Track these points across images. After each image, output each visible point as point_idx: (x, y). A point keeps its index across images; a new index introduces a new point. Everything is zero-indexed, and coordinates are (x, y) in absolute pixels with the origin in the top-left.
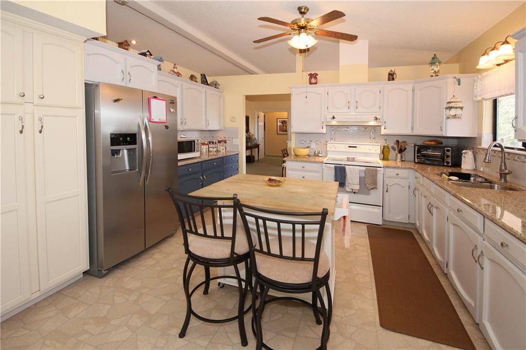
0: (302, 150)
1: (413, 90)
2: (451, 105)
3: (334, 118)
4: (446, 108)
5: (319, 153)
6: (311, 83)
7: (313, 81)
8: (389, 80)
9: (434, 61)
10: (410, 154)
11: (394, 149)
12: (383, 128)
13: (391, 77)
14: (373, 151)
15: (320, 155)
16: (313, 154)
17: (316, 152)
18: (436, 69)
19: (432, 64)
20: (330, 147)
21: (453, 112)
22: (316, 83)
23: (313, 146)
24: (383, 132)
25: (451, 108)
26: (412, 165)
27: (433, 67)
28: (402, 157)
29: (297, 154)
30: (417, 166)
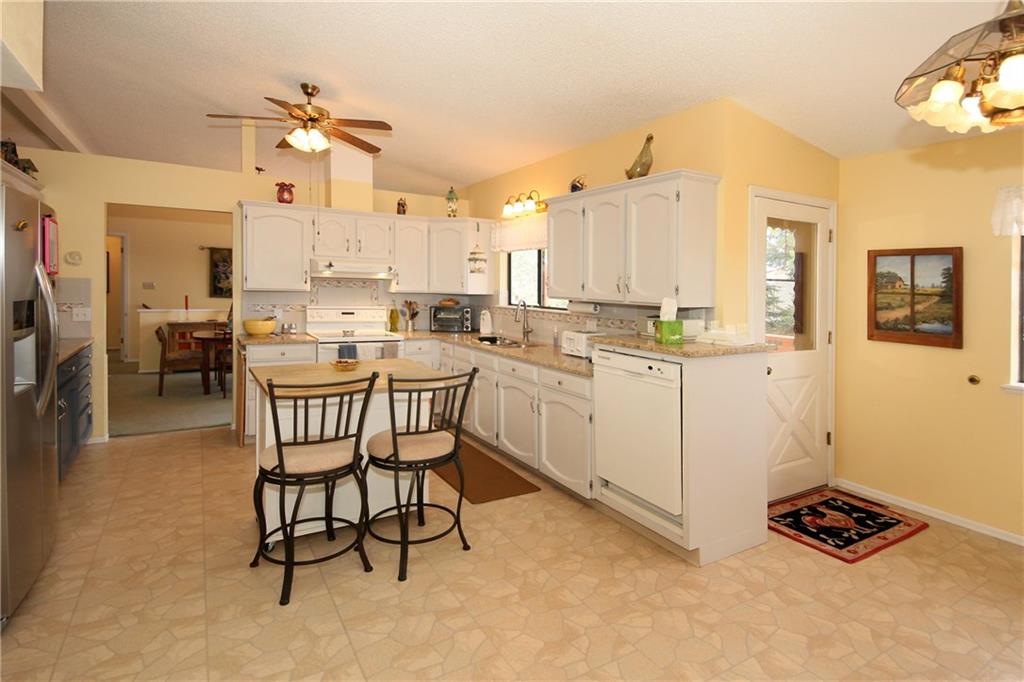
0: (260, 323)
1: (429, 232)
2: (477, 256)
3: (331, 265)
4: (470, 260)
5: (290, 327)
6: (281, 200)
7: (286, 196)
8: (399, 213)
9: (451, 196)
10: (423, 320)
11: (404, 314)
12: (394, 283)
13: (401, 208)
14: (377, 319)
15: (292, 331)
16: (279, 330)
17: (286, 326)
18: (454, 207)
19: (449, 199)
20: (313, 314)
21: (478, 265)
22: (290, 202)
23: (279, 313)
24: (394, 288)
25: (476, 260)
26: (428, 335)
27: (450, 204)
28: (413, 325)
29: (251, 332)
30: (434, 335)
